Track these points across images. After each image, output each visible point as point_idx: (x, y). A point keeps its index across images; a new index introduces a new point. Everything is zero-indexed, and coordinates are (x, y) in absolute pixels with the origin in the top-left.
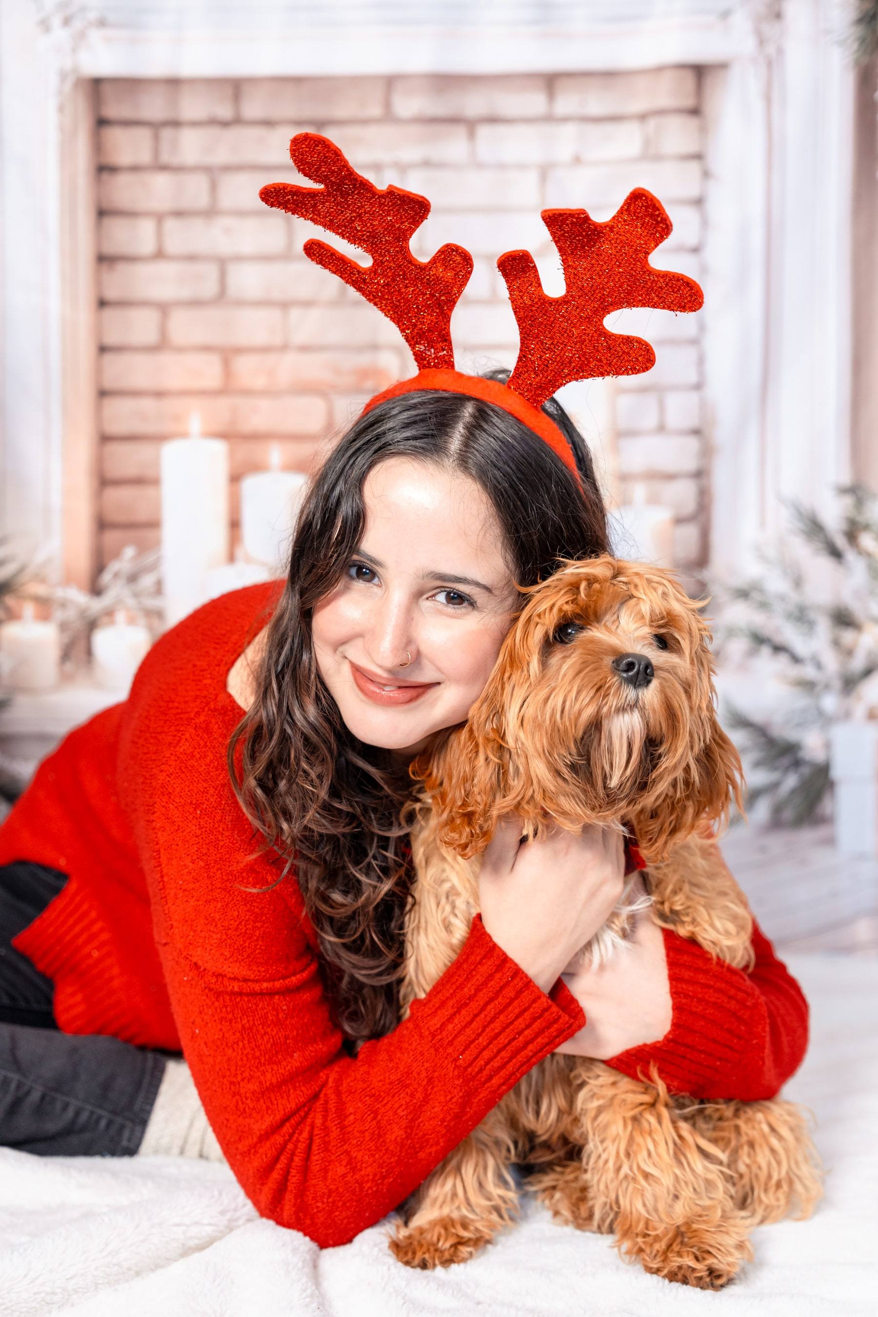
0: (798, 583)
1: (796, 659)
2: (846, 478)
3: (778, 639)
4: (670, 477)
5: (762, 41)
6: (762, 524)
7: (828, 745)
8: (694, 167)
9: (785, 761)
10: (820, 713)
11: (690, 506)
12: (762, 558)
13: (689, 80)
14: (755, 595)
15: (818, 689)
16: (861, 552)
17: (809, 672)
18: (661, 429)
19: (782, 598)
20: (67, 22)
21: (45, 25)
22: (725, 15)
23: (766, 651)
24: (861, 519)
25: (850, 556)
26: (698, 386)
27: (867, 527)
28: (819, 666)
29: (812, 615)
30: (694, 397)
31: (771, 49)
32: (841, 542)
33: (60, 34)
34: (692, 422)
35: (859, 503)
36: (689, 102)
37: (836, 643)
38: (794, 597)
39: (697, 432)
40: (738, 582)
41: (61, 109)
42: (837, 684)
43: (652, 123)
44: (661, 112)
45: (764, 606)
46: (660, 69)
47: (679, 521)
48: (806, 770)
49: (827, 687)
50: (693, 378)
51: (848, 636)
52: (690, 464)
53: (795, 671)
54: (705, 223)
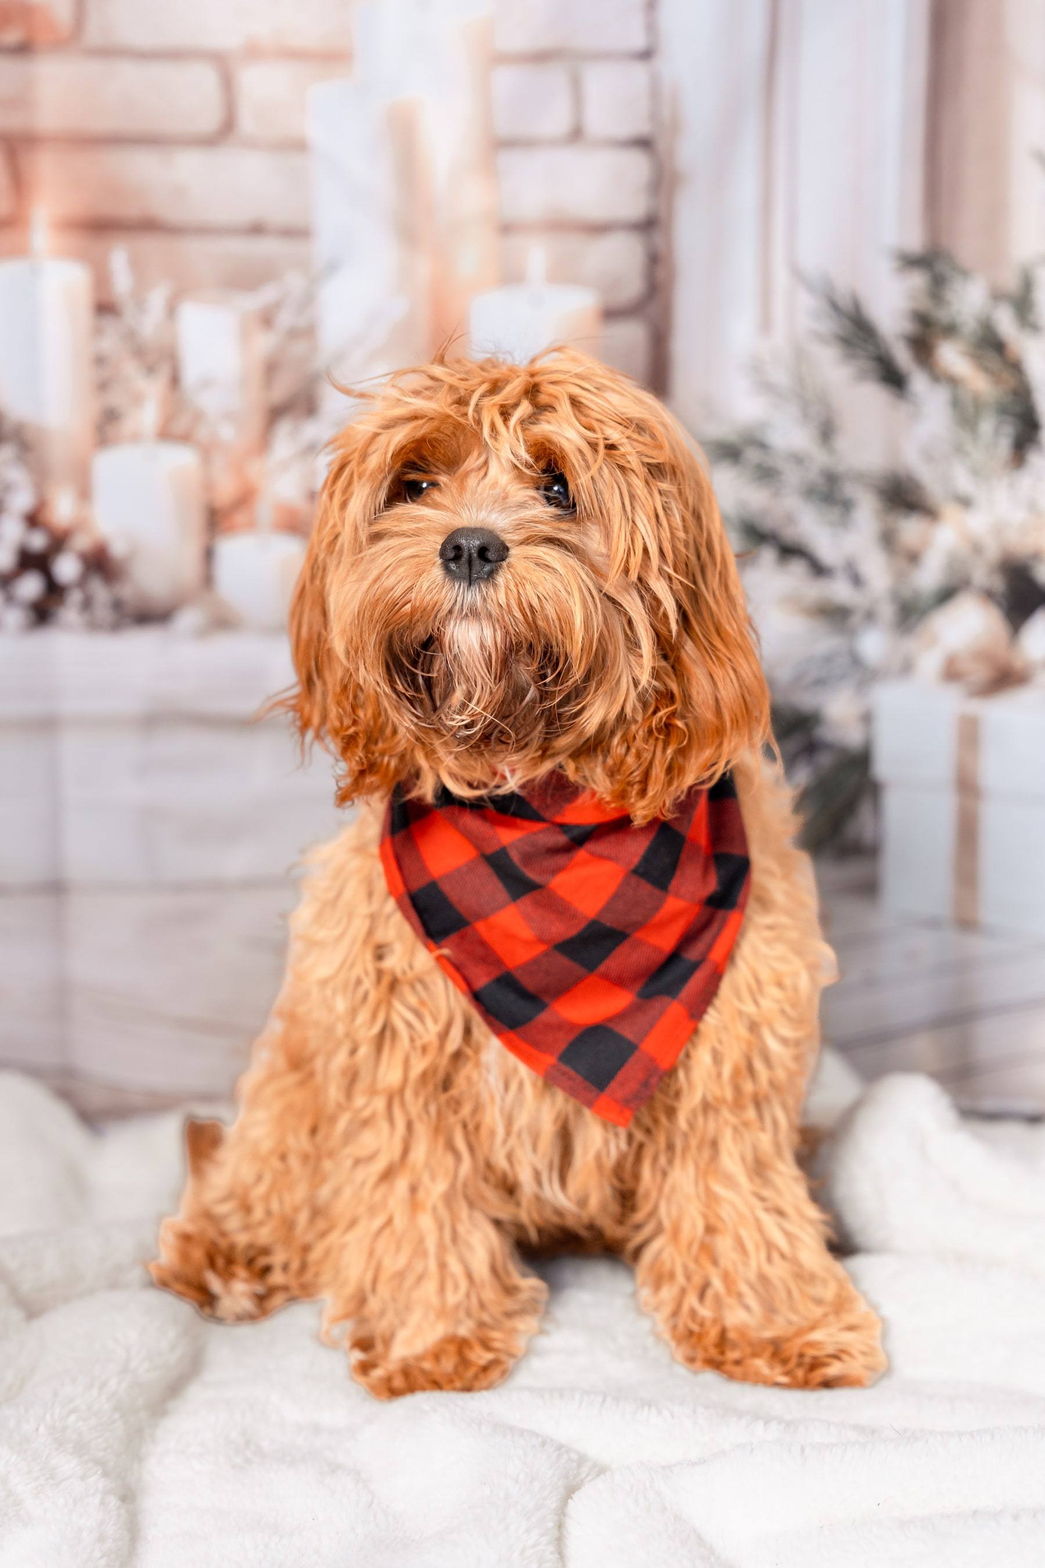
0: (827, 432)
1: (819, 569)
2: (914, 241)
3: (790, 534)
4: (598, 229)
6: (766, 325)
7: (867, 719)
9: (794, 743)
10: (856, 661)
11: (633, 287)
12: (766, 388)
14: (752, 455)
15: (855, 620)
16: (937, 375)
17: (840, 591)
18: (576, 135)
19: (798, 459)
23: (768, 555)
24: (942, 315)
25: (919, 382)
26: (646, 55)
27: (950, 330)
28: (857, 580)
29: (851, 490)
30: (639, 73)
32: (903, 357)
34: (637, 125)
35: (938, 286)
37: (888, 540)
38: (820, 458)
39: (644, 143)
40: (720, 431)
42: (887, 612)
45: (766, 474)
47: (611, 314)
48: (825, 760)
49: (870, 616)
50: (638, 41)
51: (911, 529)
52: (635, 207)
53: (815, 590)
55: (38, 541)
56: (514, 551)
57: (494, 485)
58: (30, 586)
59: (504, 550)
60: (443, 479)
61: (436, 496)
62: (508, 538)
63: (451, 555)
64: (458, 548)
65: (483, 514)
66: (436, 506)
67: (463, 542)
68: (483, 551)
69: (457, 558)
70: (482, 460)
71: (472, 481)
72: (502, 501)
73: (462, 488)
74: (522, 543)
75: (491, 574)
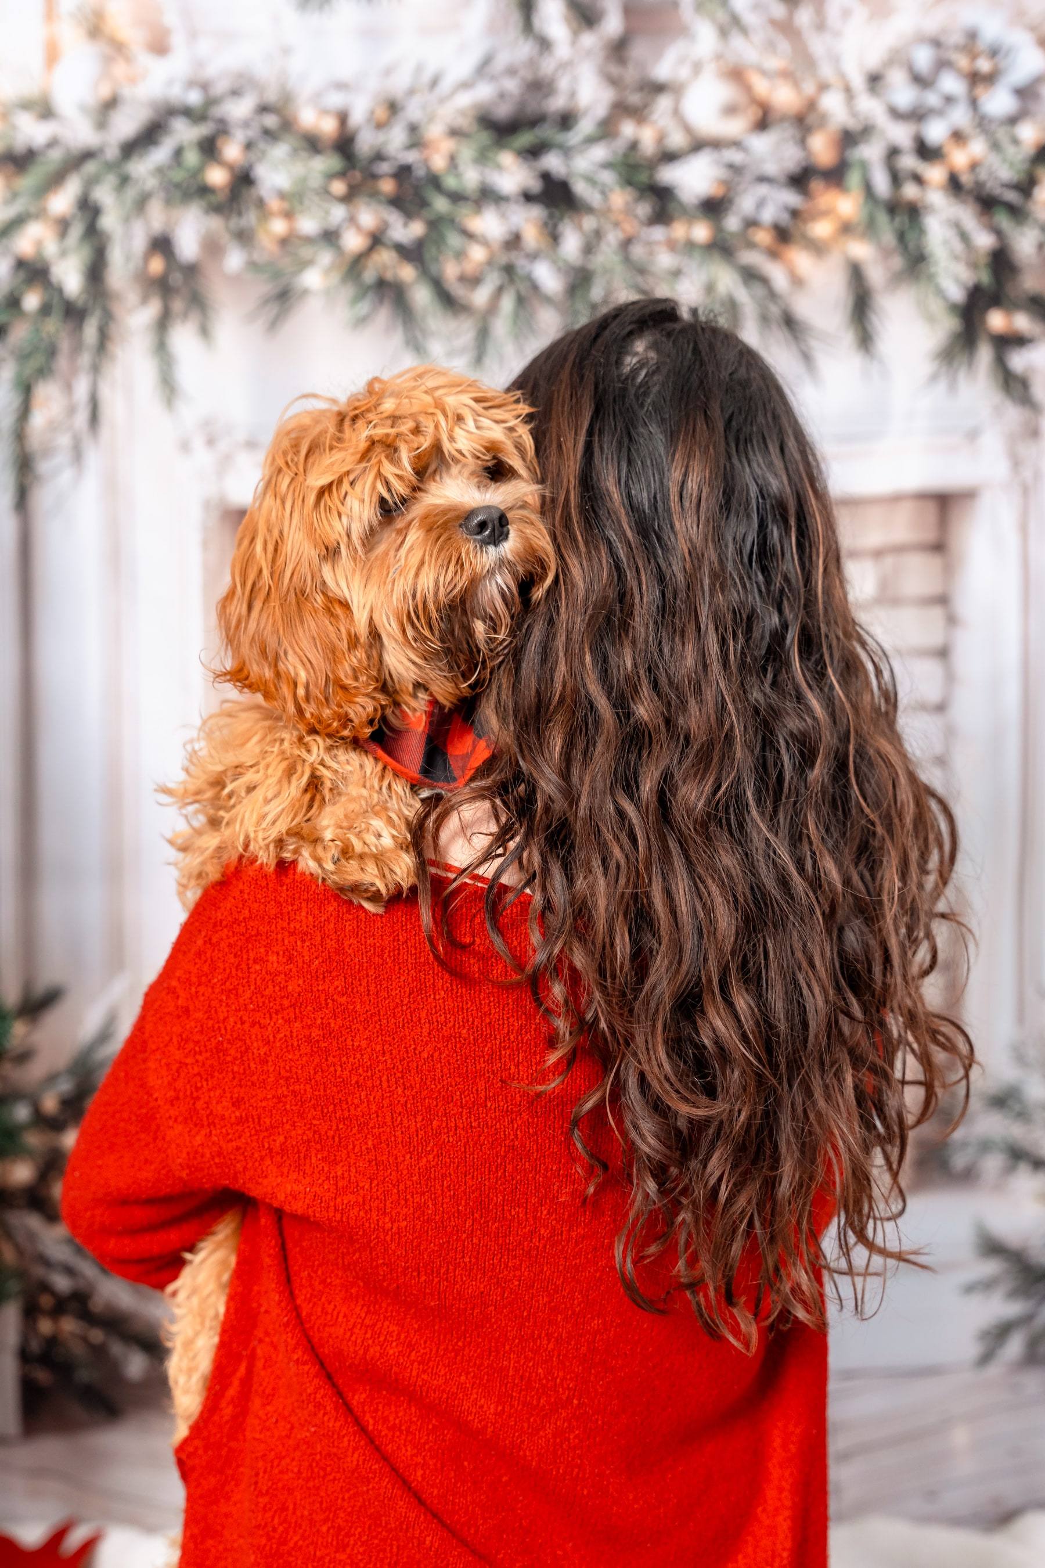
5: (1016, 463)
8: (936, 613)
13: (931, 510)
20: (211, 442)
21: (185, 447)
22: (973, 435)
31: (1027, 474)
33: (203, 457)
36: (929, 535)
41: (205, 544)
43: (889, 561)
44: (899, 549)
46: (895, 499)
54: (950, 678)
68: (500, 520)
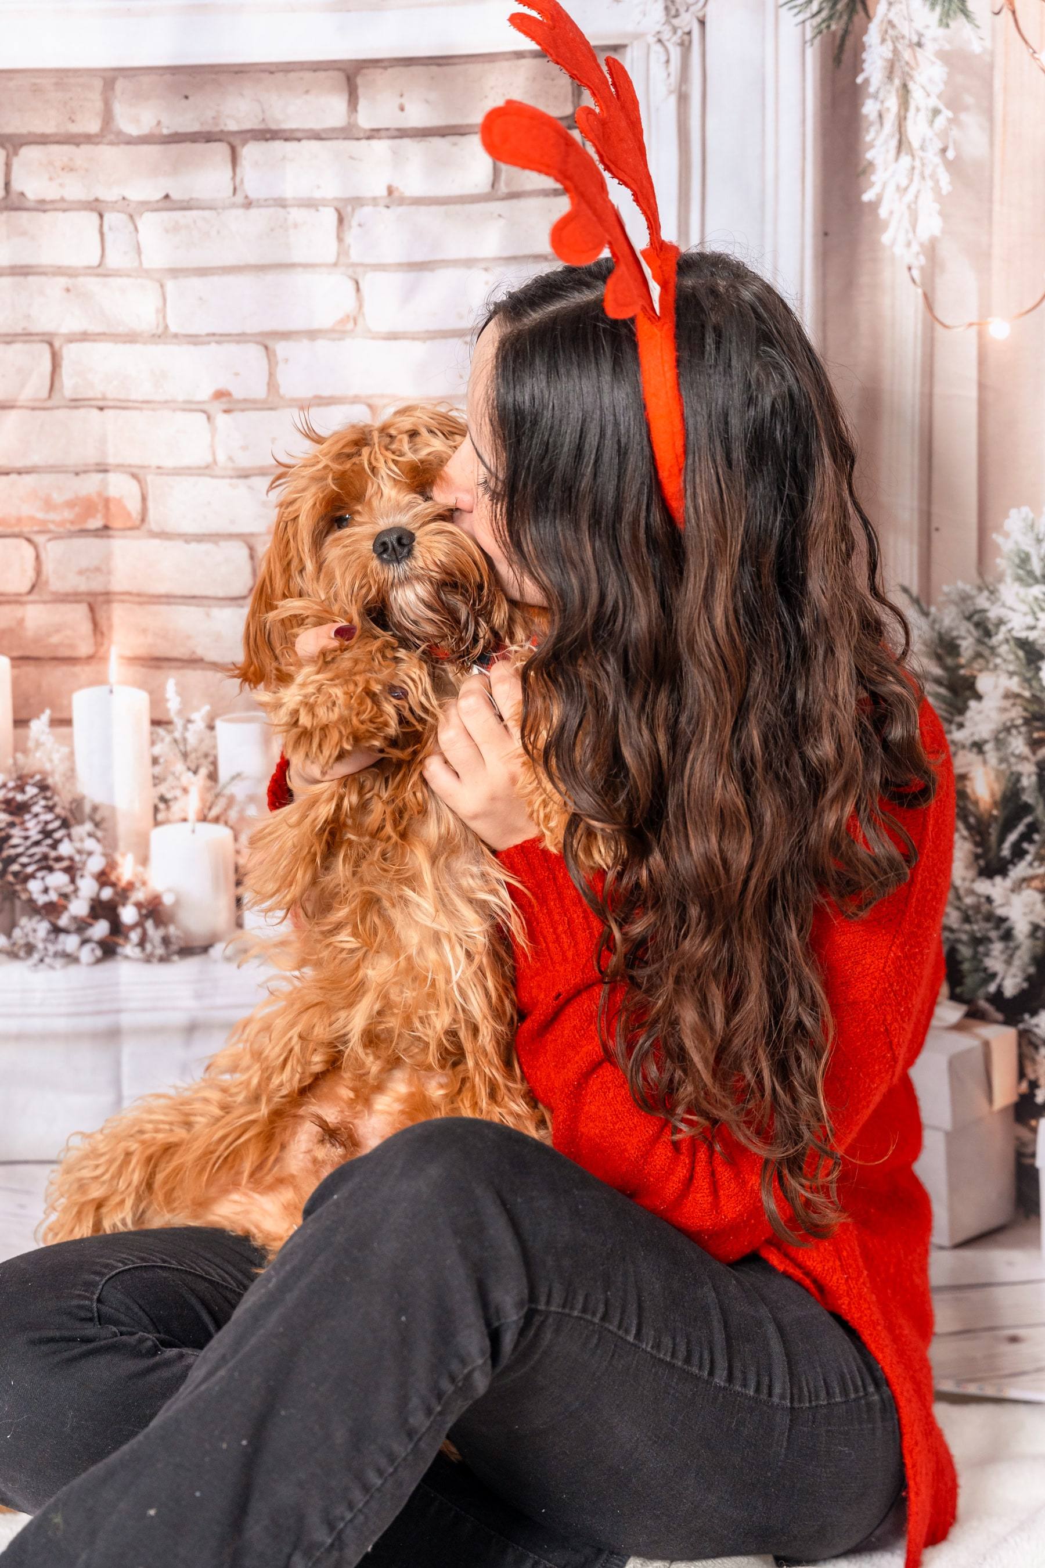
55: (107, 894)
56: (417, 534)
57: (389, 499)
58: (101, 929)
59: (412, 536)
60: (359, 508)
61: (358, 518)
62: (411, 527)
63: (381, 549)
64: (384, 544)
65: (391, 520)
66: (361, 524)
67: (387, 539)
68: (399, 540)
69: (385, 551)
70: (375, 486)
71: (375, 502)
72: (399, 508)
73: (371, 509)
74: (420, 527)
75: (410, 553)
